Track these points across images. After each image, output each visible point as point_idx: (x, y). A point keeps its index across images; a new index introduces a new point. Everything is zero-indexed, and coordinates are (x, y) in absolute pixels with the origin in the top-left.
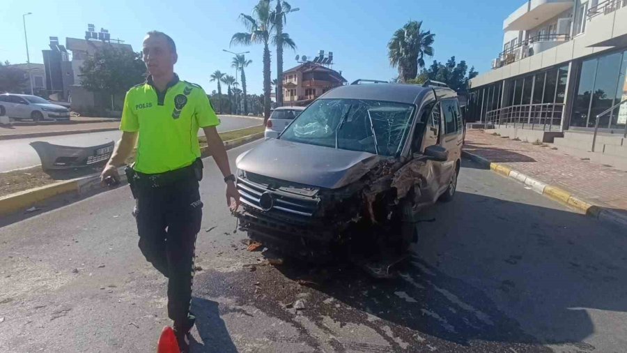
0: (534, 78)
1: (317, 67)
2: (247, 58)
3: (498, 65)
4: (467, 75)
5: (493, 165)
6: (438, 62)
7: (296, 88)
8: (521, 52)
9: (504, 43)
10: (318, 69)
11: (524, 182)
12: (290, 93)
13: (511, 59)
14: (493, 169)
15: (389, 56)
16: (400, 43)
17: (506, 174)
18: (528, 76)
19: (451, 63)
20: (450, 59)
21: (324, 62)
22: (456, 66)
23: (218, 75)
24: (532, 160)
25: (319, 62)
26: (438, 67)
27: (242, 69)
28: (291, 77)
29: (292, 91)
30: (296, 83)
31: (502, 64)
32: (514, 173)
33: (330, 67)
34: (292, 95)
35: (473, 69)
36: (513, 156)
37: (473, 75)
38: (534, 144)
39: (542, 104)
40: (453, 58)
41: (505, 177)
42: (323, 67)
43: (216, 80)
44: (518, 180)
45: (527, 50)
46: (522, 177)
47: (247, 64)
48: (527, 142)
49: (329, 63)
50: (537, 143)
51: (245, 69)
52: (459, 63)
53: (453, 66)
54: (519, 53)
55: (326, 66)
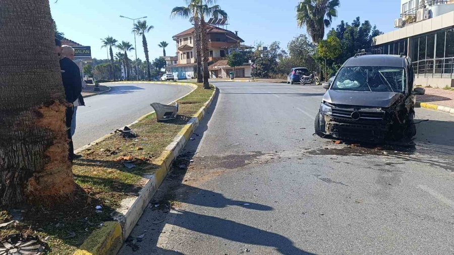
0: (436, 36)
1: (213, 28)
2: (148, 25)
3: (400, 25)
4: (371, 34)
5: (422, 104)
6: (345, 23)
7: (193, 50)
8: (422, 14)
9: (402, 4)
10: (215, 30)
11: (449, 112)
12: (186, 56)
13: (413, 19)
14: (422, 107)
15: (296, 18)
16: (308, 8)
17: (435, 109)
18: (430, 34)
19: (356, 24)
20: (356, 19)
21: (218, 23)
22: (360, 26)
23: (110, 41)
24: (449, 99)
25: (214, 23)
26: (345, 27)
27: (142, 34)
28: (186, 39)
29: (188, 53)
30: (192, 45)
31: (404, 24)
32: (440, 108)
33: (225, 27)
34: (188, 57)
35: (375, 27)
36: (434, 98)
37: (376, 33)
38: (444, 89)
39: (444, 58)
40: (358, 19)
41: (434, 110)
42: (218, 28)
43: (109, 47)
44: (444, 111)
45: (427, 12)
46: (447, 109)
47: (149, 30)
48: (438, 88)
49: (223, 23)
50: (447, 88)
51: (146, 34)
52: (364, 22)
53: (358, 25)
54: (420, 14)
55: (221, 27)
